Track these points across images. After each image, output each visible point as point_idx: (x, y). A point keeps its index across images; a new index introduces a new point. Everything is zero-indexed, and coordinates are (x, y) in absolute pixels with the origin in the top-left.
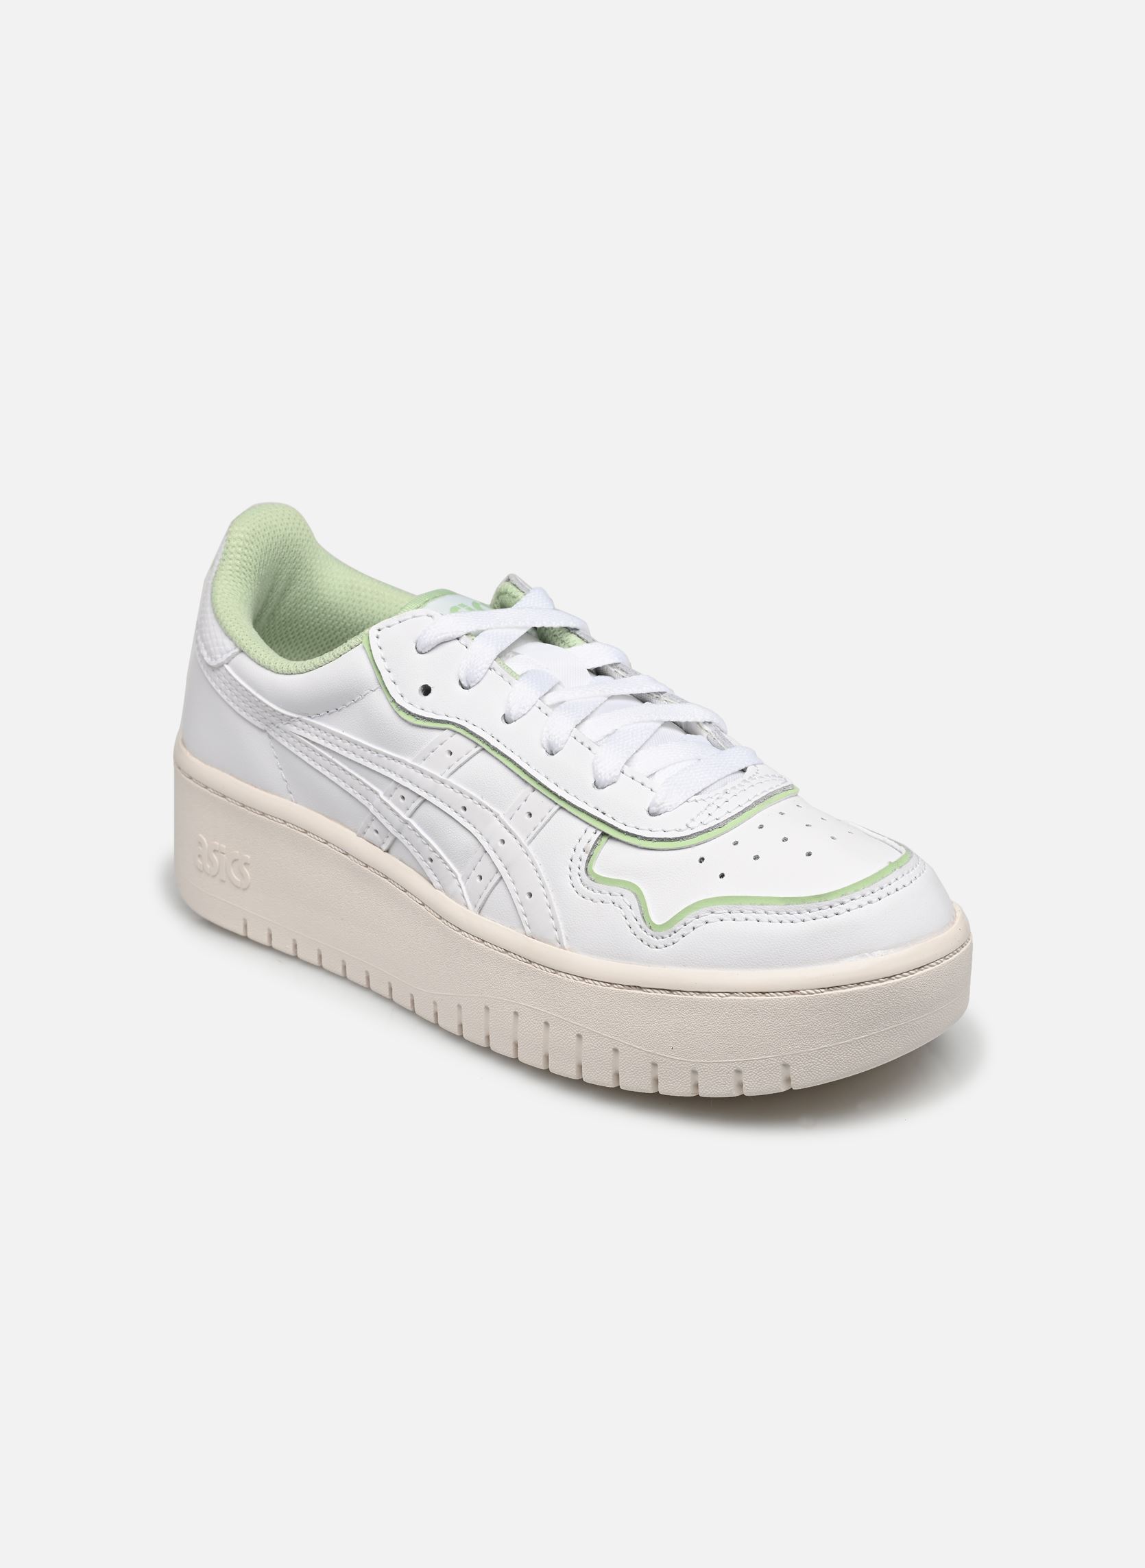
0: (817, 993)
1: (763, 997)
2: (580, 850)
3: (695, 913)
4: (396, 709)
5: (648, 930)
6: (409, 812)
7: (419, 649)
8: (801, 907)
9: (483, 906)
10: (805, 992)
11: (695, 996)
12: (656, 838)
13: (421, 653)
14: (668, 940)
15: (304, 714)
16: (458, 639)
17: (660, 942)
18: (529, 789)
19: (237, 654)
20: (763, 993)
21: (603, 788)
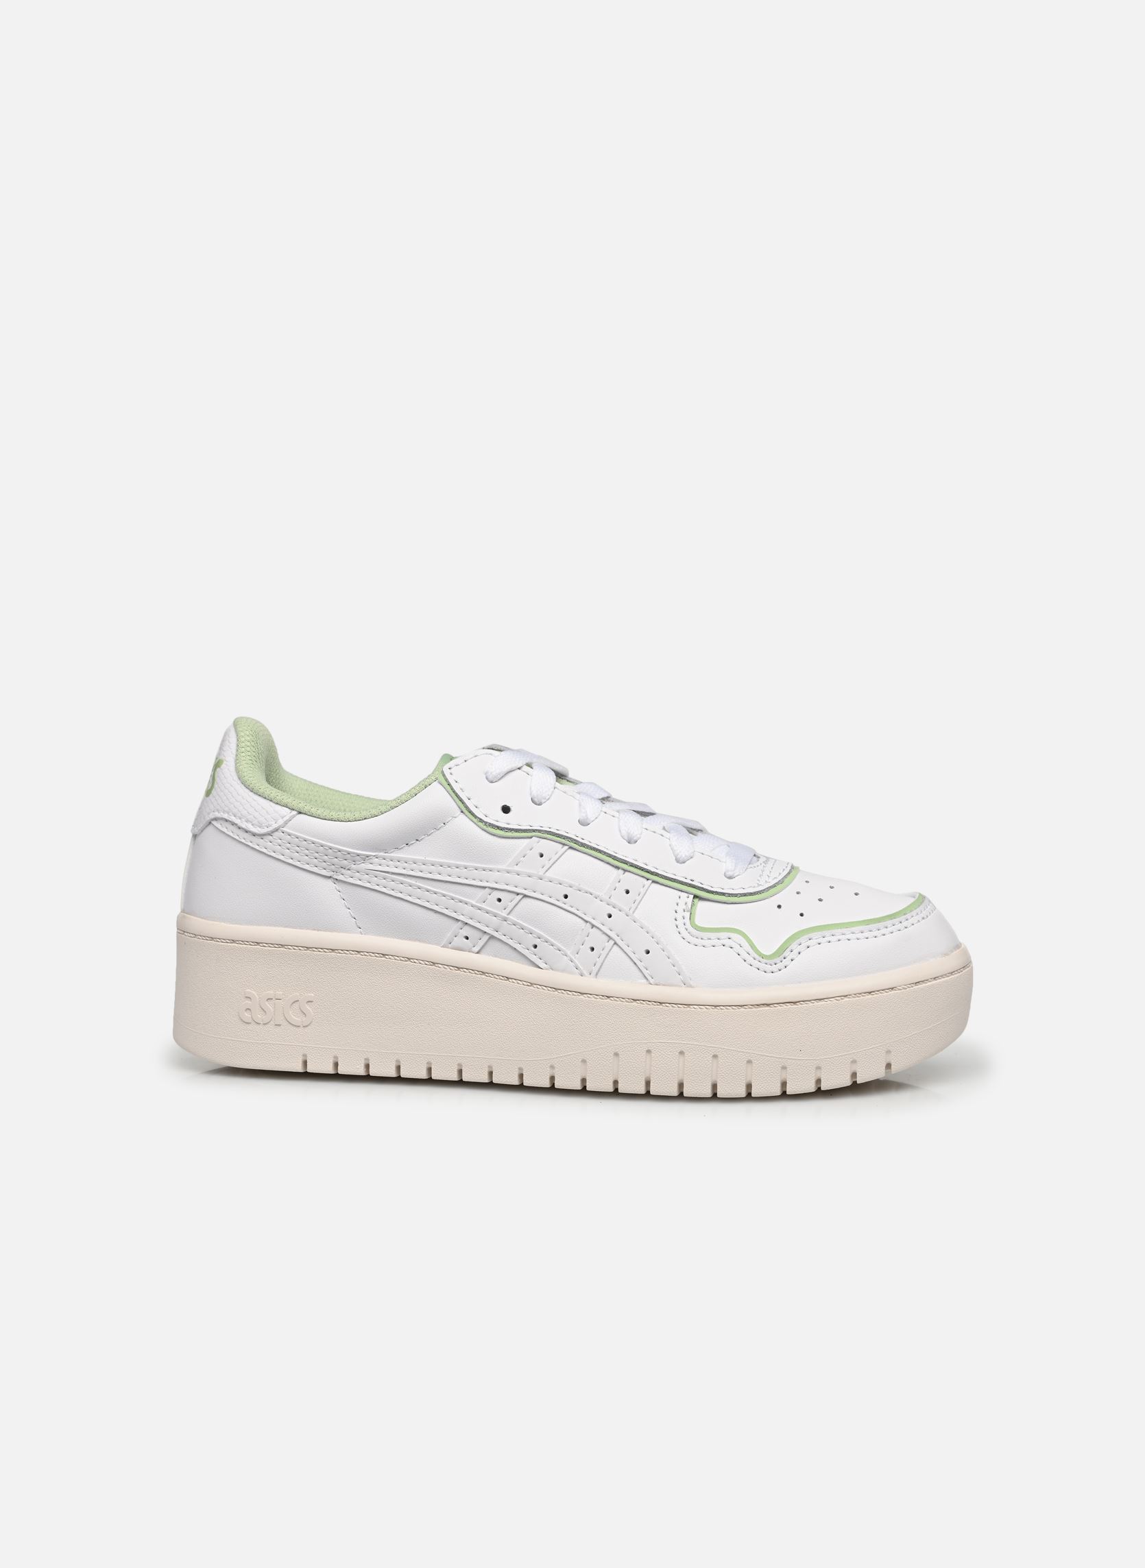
0: (909, 987)
1: (870, 996)
2: (680, 909)
3: (798, 941)
4: (485, 827)
5: (761, 959)
6: (508, 910)
7: (490, 778)
8: (880, 925)
9: (599, 971)
10: (900, 988)
11: (816, 1003)
12: (740, 894)
13: (492, 782)
14: (780, 965)
15: (380, 851)
16: (519, 769)
17: (774, 968)
18: (621, 872)
19: (294, 816)
20: (870, 993)
21: (684, 863)
